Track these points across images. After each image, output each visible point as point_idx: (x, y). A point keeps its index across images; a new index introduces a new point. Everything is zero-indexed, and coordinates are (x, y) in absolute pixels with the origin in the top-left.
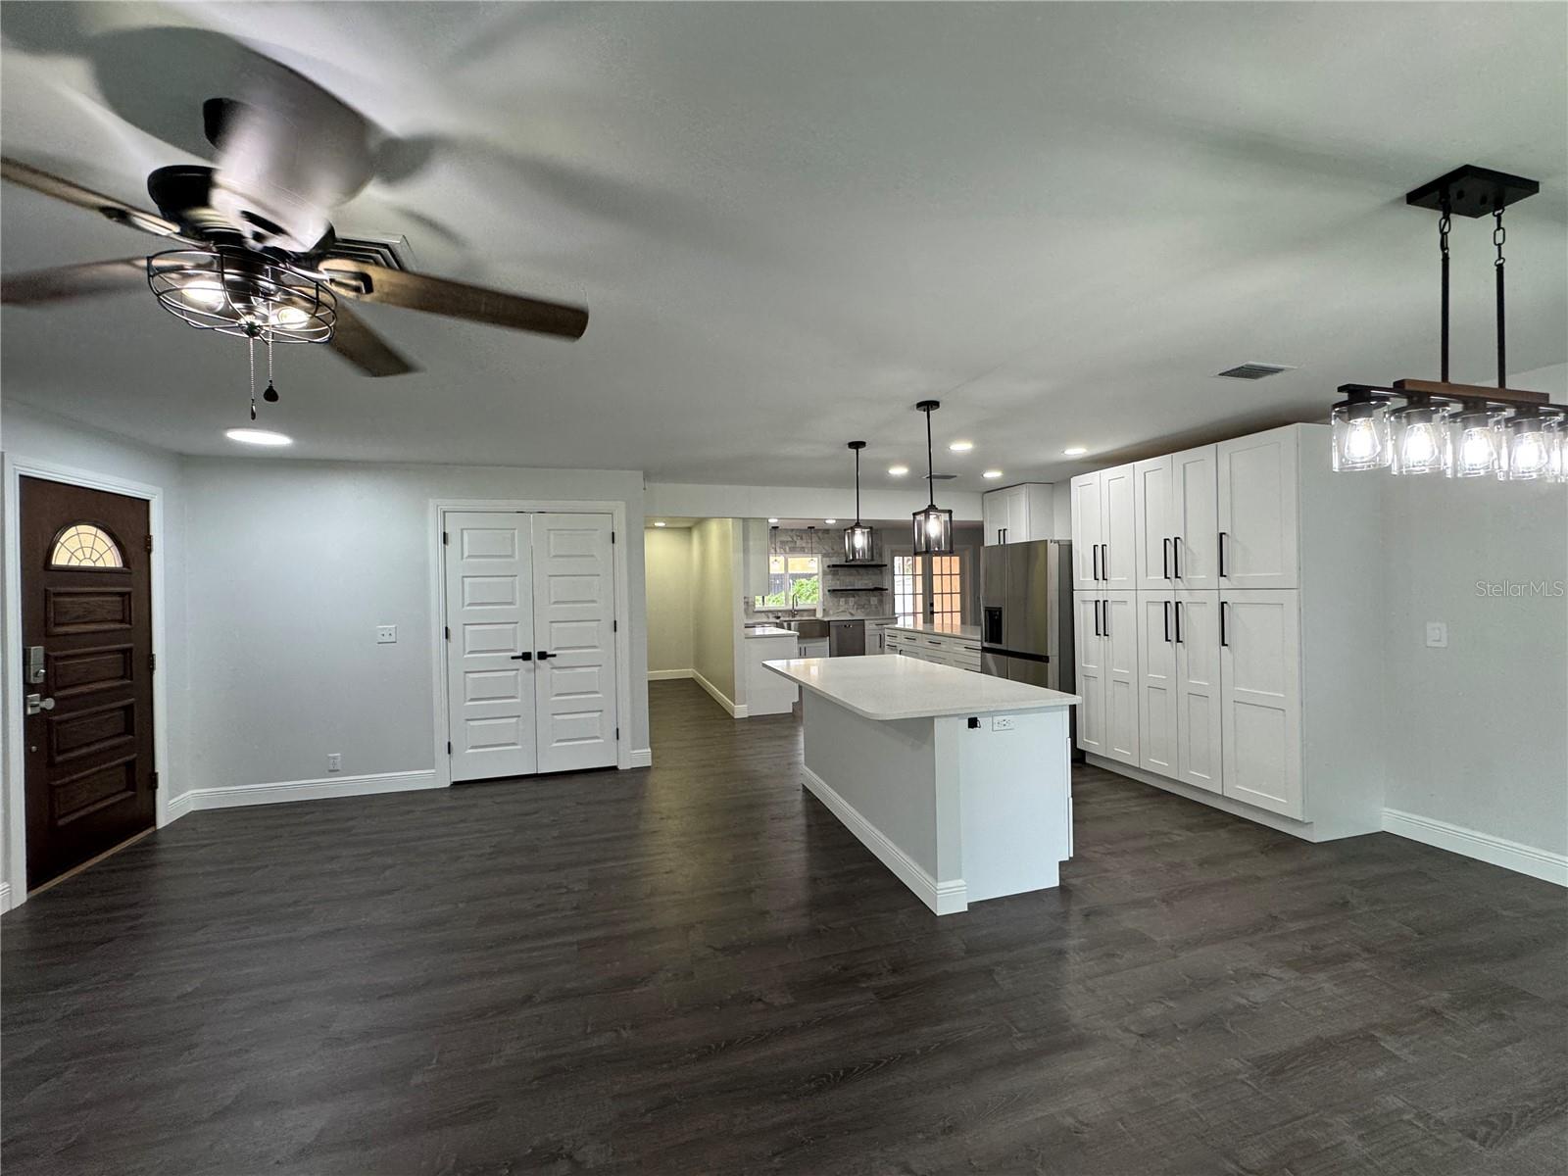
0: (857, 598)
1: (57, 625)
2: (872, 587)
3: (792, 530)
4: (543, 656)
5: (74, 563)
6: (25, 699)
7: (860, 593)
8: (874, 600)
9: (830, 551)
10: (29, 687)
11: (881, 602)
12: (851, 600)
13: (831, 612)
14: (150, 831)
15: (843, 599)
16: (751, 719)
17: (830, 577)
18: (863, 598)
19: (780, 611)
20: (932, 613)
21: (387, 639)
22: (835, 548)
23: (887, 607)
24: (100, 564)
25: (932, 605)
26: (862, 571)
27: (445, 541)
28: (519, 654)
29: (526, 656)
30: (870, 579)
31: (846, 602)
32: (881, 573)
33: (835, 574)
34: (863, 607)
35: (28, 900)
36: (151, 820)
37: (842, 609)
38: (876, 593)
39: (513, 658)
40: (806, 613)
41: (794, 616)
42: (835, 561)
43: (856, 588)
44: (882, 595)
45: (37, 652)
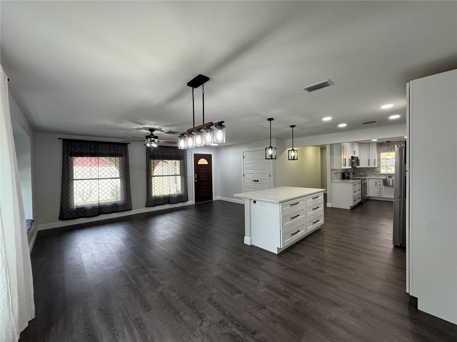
1: (199, 171)
4: (257, 181)
5: (201, 164)
6: (195, 180)
10: (195, 179)
14: (212, 200)
16: (332, 208)
21: (236, 176)
24: (205, 164)
27: (244, 158)
28: (254, 180)
29: (255, 181)
35: (195, 204)
36: (212, 199)
39: (252, 181)
45: (196, 174)
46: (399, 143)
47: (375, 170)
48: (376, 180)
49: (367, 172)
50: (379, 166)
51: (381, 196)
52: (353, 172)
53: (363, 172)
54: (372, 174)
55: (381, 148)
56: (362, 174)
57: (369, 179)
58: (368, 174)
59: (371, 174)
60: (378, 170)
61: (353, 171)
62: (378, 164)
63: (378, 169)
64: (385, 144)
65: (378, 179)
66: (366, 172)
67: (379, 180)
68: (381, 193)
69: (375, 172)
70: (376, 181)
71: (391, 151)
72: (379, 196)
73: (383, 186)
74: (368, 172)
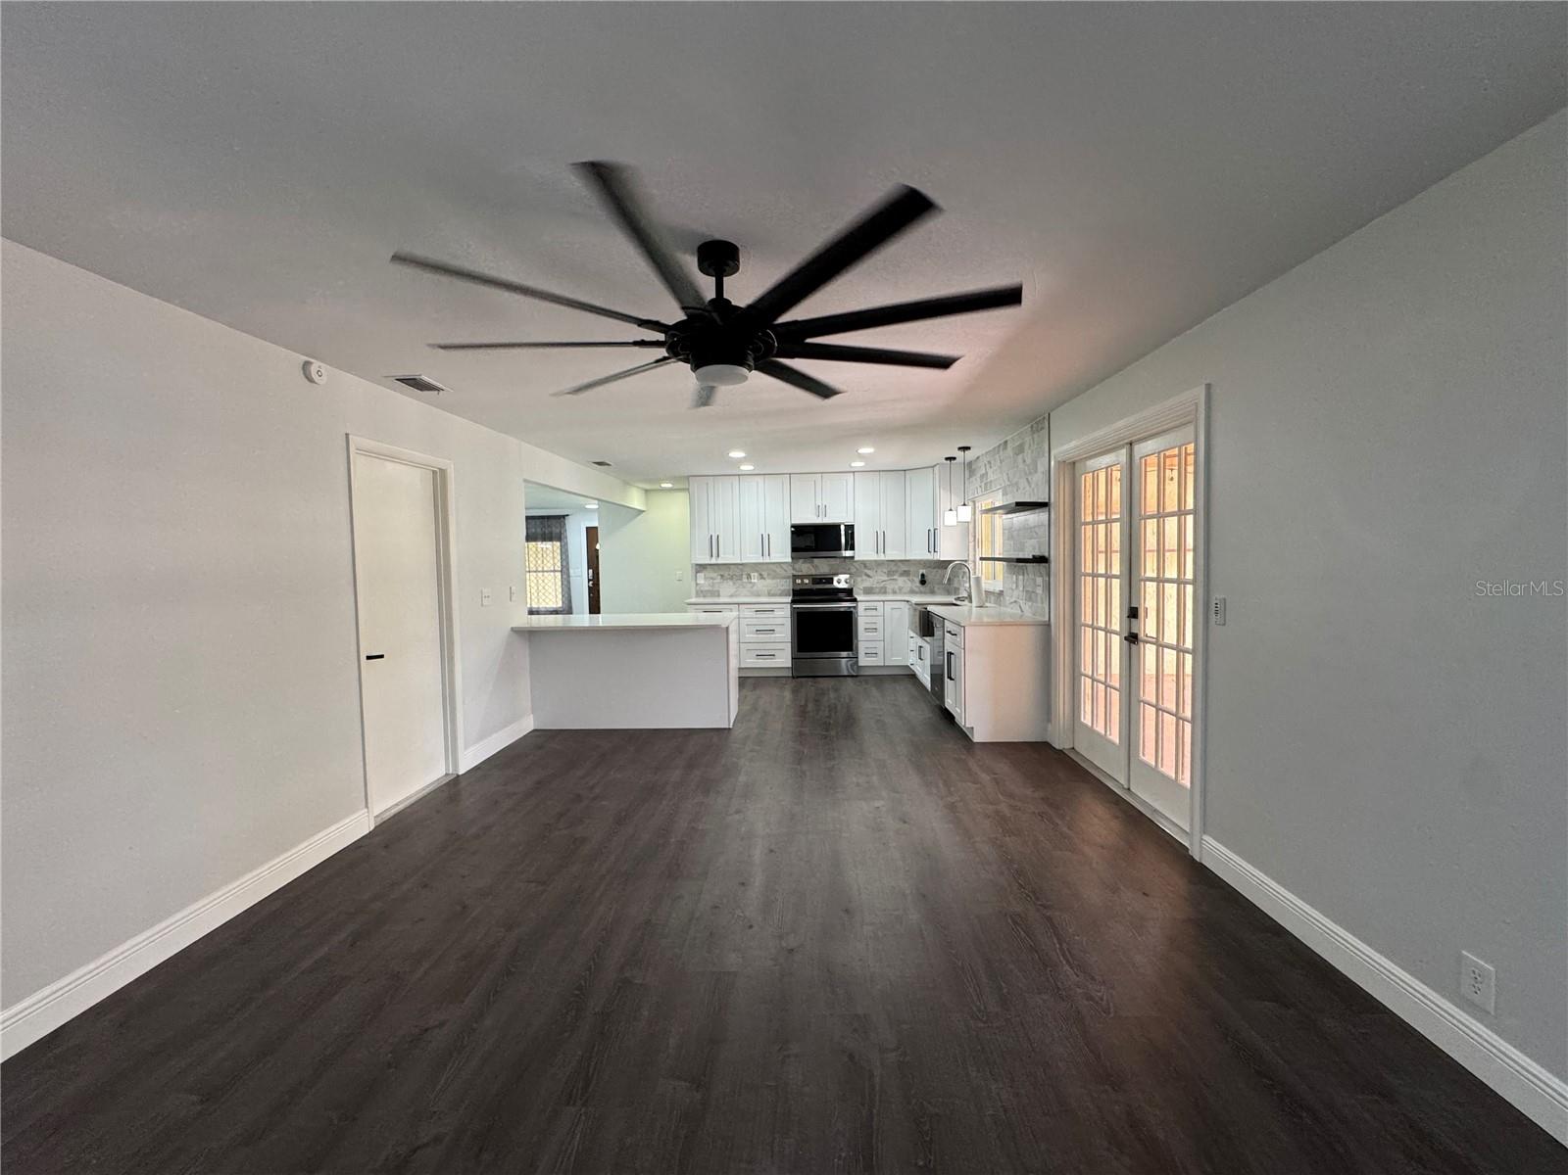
52: (923, 575)
55: (969, 483)
61: (921, 571)
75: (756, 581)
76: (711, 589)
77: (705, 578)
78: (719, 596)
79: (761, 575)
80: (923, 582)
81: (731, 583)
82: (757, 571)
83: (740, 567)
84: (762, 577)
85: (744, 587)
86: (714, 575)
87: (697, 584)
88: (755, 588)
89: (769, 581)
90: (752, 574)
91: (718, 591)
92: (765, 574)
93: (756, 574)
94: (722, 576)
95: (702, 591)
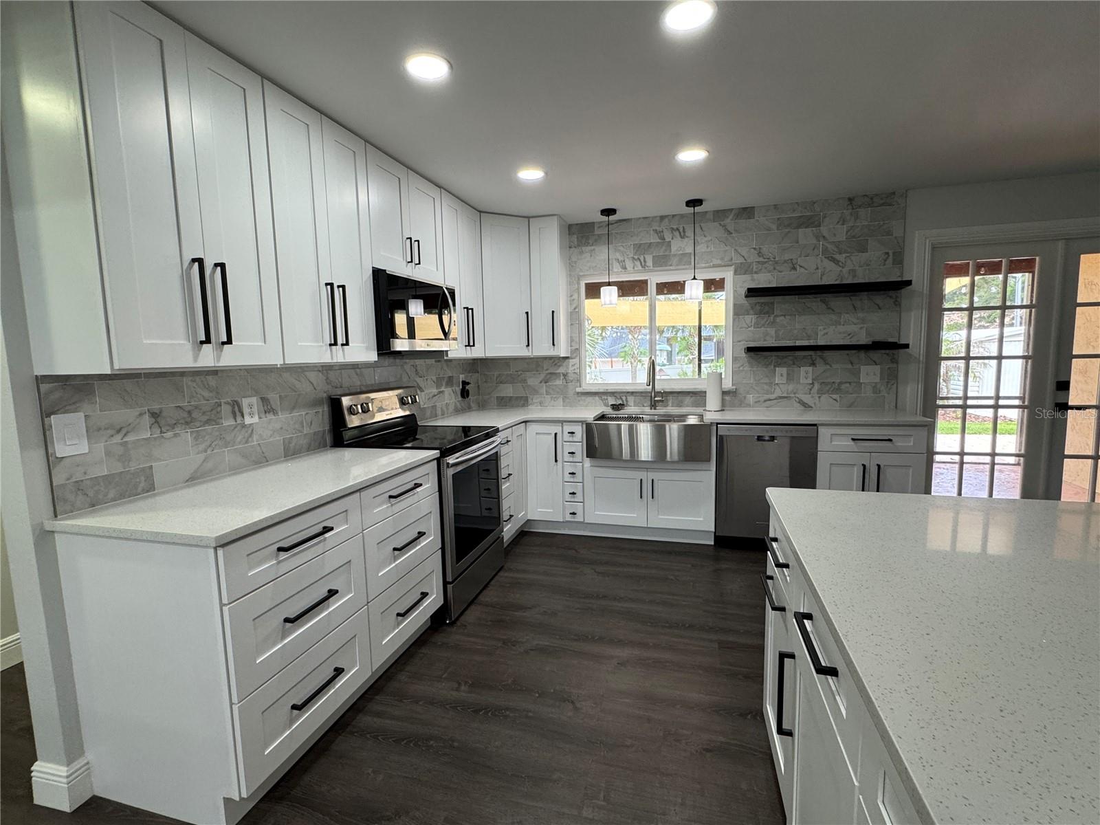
0: (821, 368)
2: (863, 339)
3: (662, 218)
7: (827, 354)
8: (870, 373)
9: (753, 258)
11: (892, 377)
12: (806, 374)
13: (751, 398)
15: (784, 370)
17: (750, 319)
18: (838, 366)
19: (632, 393)
20: (1064, 407)
22: (765, 250)
23: (911, 392)
25: (1064, 386)
26: (838, 302)
30: (863, 321)
31: (790, 378)
32: (897, 303)
33: (763, 312)
34: (838, 390)
37: (778, 393)
38: (876, 355)
40: (688, 400)
41: (654, 405)
42: (764, 280)
43: (821, 342)
44: (894, 361)
46: (656, 226)
47: (561, 370)
48: (557, 429)
49: (531, 382)
50: (576, 352)
51: (579, 518)
52: (465, 383)
53: (512, 380)
54: (548, 393)
55: (582, 253)
56: (508, 390)
57: (525, 422)
58: (535, 392)
59: (544, 390)
60: (571, 369)
61: (462, 377)
62: (571, 340)
63: (570, 367)
64: (597, 232)
65: (562, 422)
66: (525, 381)
67: (568, 428)
68: (579, 497)
69: (559, 382)
70: (556, 434)
71: (625, 268)
72: (569, 518)
73: (588, 462)
74: (533, 381)
75: (256, 419)
76: (118, 468)
77: (92, 432)
78: (150, 488)
79: (264, 400)
80: (465, 394)
81: (187, 436)
82: (256, 392)
83: (212, 381)
84: (267, 407)
85: (226, 445)
86: (126, 415)
87: (51, 461)
88: (255, 441)
89: (283, 416)
90: (245, 402)
91: (148, 474)
92: (273, 397)
93: (254, 400)
94: (155, 415)
95: (79, 487)
